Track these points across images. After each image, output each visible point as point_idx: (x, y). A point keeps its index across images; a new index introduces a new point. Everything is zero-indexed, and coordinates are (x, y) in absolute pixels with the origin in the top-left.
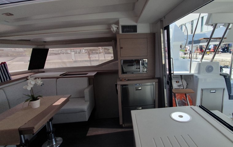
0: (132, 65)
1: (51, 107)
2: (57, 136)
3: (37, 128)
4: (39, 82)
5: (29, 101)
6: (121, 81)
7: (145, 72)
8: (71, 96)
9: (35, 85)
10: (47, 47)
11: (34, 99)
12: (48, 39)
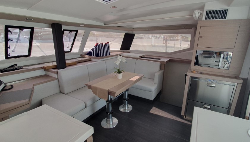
0: (211, 57)
1: (129, 81)
2: (129, 103)
3: (118, 93)
4: (124, 60)
5: (116, 72)
6: (192, 72)
7: (226, 68)
8: (143, 76)
9: (121, 61)
10: (134, 33)
11: (119, 72)
12: (136, 26)
